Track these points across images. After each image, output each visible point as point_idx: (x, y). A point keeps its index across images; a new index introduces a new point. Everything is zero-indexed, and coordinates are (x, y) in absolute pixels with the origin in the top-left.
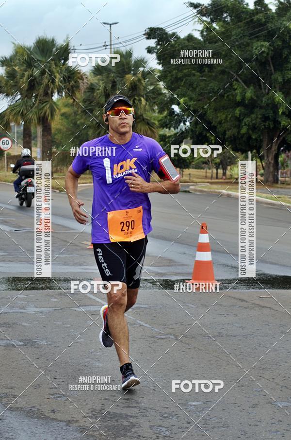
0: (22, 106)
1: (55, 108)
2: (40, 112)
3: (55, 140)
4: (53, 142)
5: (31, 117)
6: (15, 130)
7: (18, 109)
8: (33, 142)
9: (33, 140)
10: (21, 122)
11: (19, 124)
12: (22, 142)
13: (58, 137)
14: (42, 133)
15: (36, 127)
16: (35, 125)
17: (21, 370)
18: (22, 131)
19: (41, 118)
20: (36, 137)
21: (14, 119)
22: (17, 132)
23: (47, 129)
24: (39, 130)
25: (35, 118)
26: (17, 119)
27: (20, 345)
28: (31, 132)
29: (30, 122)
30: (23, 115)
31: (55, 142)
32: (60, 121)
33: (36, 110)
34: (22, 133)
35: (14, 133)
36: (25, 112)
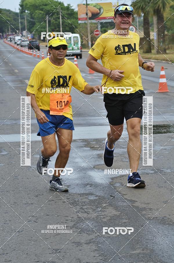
0: (142, 3)
1: (166, 2)
2: (155, 6)
3: (166, 26)
4: (165, 27)
5: (149, 10)
6: (137, 20)
7: (139, 5)
8: (150, 28)
9: (151, 27)
10: (141, 14)
11: (140, 16)
12: (143, 28)
13: (168, 23)
14: (157, 21)
15: (152, 17)
16: (152, 16)
17: (154, 191)
18: (143, 21)
19: (156, 11)
20: (153, 24)
21: (137, 12)
22: (139, 22)
23: (160, 18)
24: (155, 19)
25: (152, 11)
26: (138, 12)
27: (151, 173)
28: (149, 21)
29: (148, 14)
30: (143, 9)
31: (166, 27)
32: (170, 12)
33: (152, 5)
34: (143, 22)
35: (136, 22)
36: (144, 7)
